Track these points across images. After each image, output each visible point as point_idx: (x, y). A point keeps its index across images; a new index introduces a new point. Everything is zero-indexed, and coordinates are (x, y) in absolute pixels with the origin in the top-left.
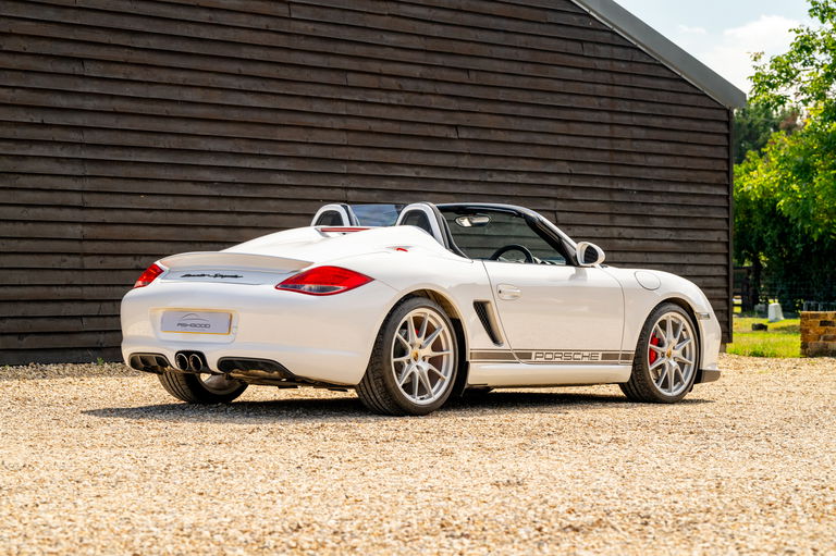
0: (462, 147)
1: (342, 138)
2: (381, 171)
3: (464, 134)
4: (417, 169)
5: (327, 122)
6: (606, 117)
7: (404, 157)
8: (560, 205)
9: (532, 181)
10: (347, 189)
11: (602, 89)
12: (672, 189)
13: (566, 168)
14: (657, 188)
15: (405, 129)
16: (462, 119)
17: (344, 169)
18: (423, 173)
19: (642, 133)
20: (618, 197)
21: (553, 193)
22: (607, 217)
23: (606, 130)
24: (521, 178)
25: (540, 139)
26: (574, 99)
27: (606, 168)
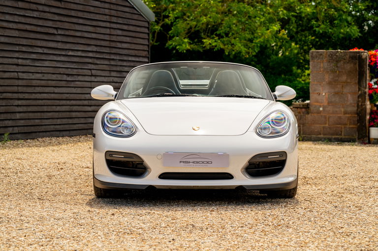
0: (59, 38)
1: (16, 33)
2: (30, 50)
3: (60, 32)
4: (43, 49)
5: (11, 25)
6: (108, 25)
7: (39, 43)
8: (93, 67)
9: (83, 55)
10: (18, 58)
11: (107, 11)
12: (130, 59)
13: (95, 49)
14: (125, 58)
15: (39, 29)
16: (59, 25)
17: (17, 48)
18: (46, 51)
19: (120, 32)
20: (113, 63)
21: (90, 60)
22: (108, 72)
23: (108, 31)
24: (79, 54)
25: (86, 35)
26: (98, 16)
27: (108, 49)
